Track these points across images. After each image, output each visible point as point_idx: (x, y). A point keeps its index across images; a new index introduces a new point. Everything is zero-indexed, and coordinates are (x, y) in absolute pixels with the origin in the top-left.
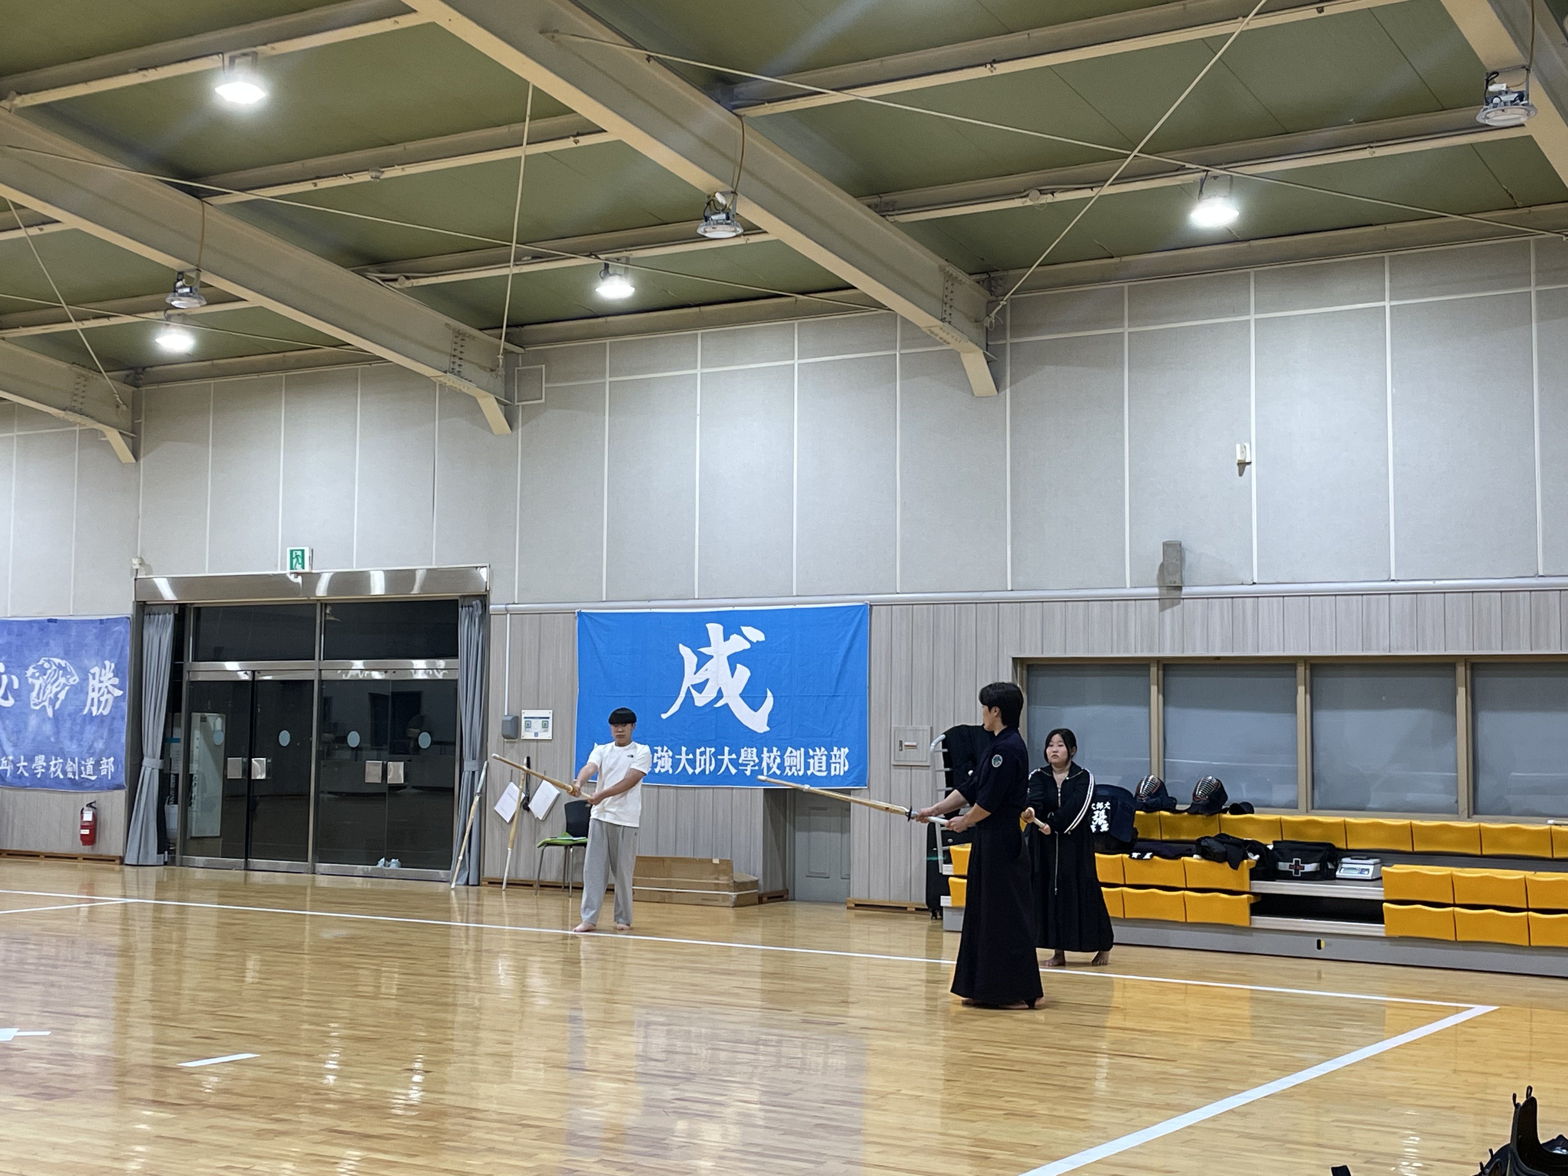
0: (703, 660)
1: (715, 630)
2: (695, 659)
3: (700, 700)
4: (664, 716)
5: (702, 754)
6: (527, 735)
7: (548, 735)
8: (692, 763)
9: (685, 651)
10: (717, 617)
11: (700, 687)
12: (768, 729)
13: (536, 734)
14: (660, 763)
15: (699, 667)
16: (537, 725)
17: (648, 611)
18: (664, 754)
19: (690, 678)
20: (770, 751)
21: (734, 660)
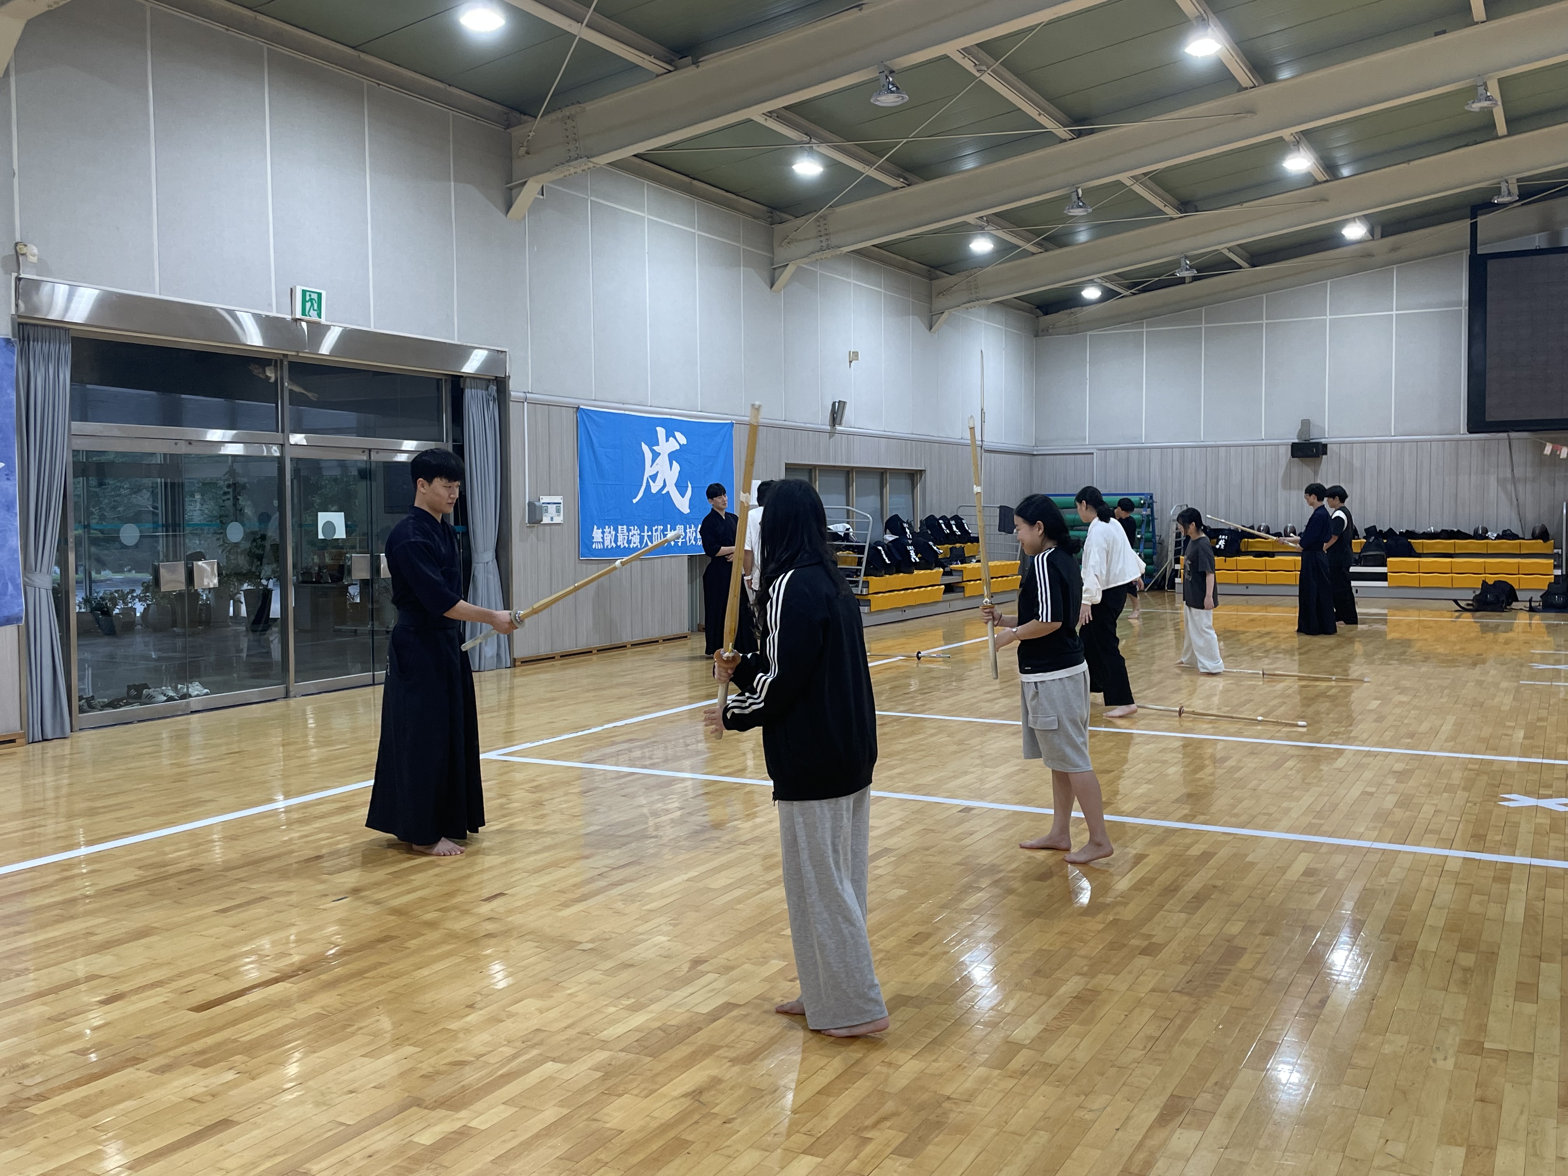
0: (656, 455)
1: (661, 432)
2: (651, 455)
3: (655, 488)
4: (635, 501)
5: (656, 530)
6: (546, 520)
7: (558, 519)
8: (650, 538)
9: (645, 448)
10: (663, 423)
11: (654, 477)
12: (689, 511)
13: (552, 519)
14: (633, 539)
15: (653, 461)
16: (552, 509)
17: (622, 412)
18: (635, 532)
19: (649, 472)
20: (690, 528)
21: (672, 456)
